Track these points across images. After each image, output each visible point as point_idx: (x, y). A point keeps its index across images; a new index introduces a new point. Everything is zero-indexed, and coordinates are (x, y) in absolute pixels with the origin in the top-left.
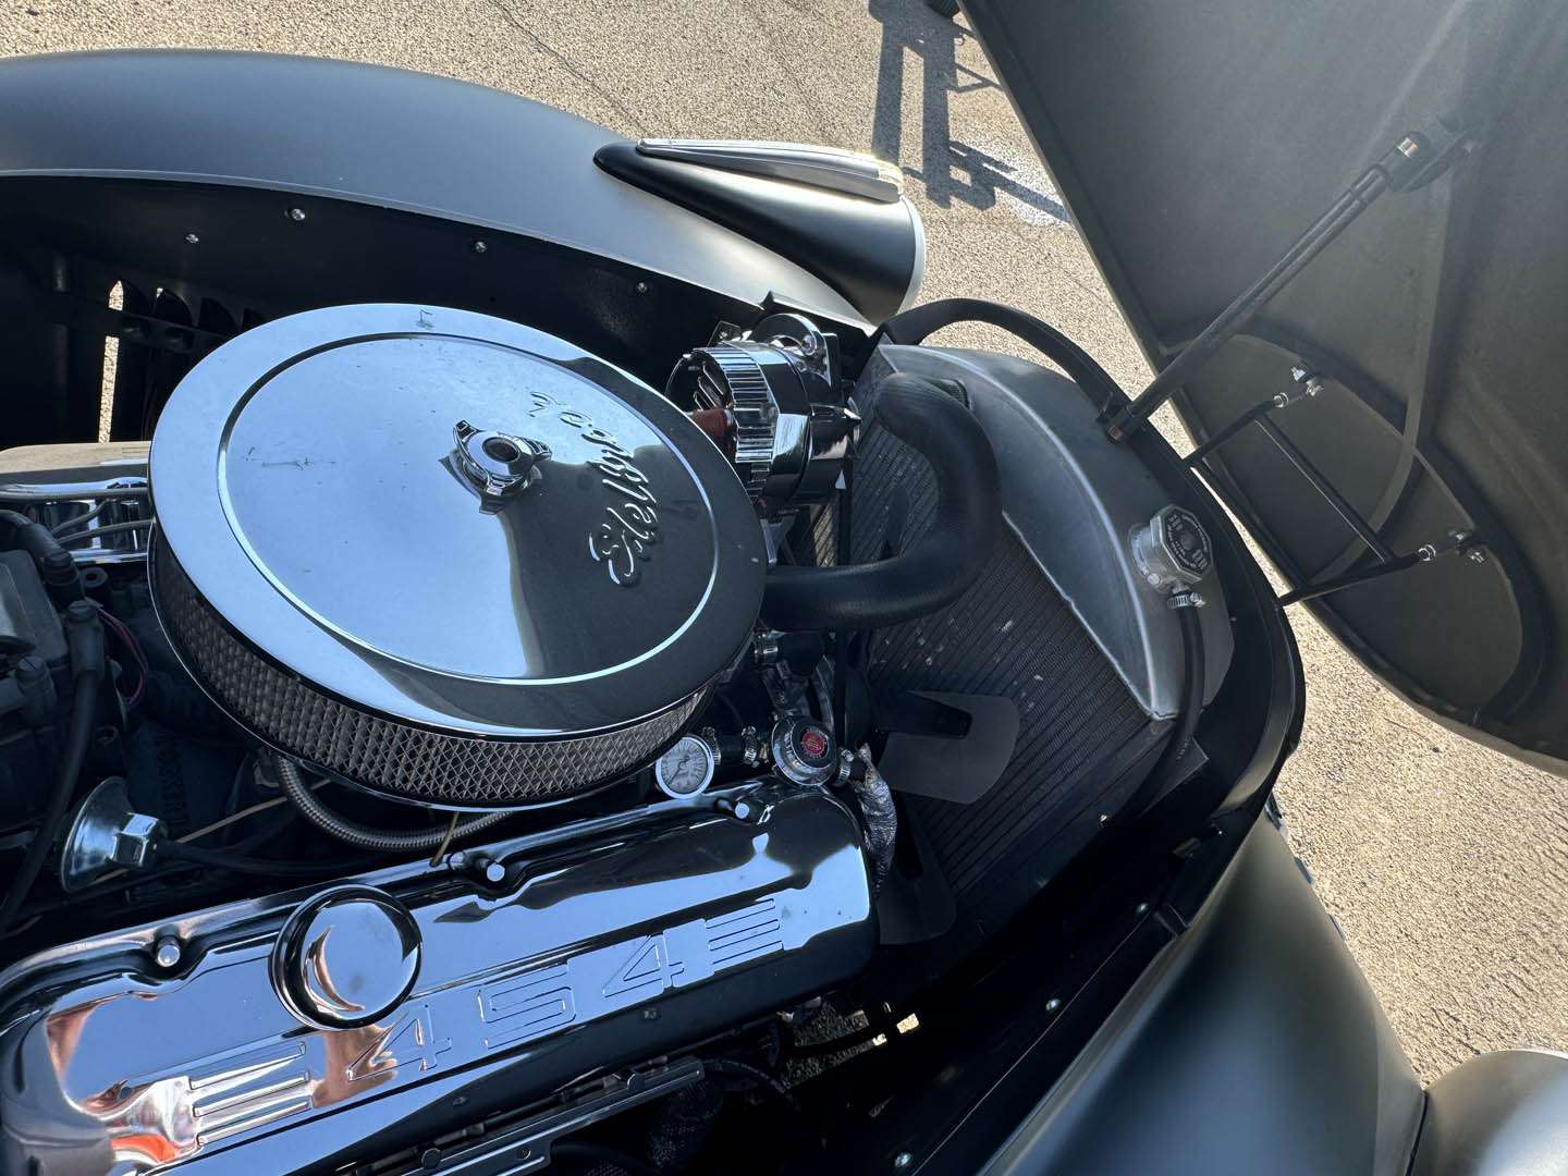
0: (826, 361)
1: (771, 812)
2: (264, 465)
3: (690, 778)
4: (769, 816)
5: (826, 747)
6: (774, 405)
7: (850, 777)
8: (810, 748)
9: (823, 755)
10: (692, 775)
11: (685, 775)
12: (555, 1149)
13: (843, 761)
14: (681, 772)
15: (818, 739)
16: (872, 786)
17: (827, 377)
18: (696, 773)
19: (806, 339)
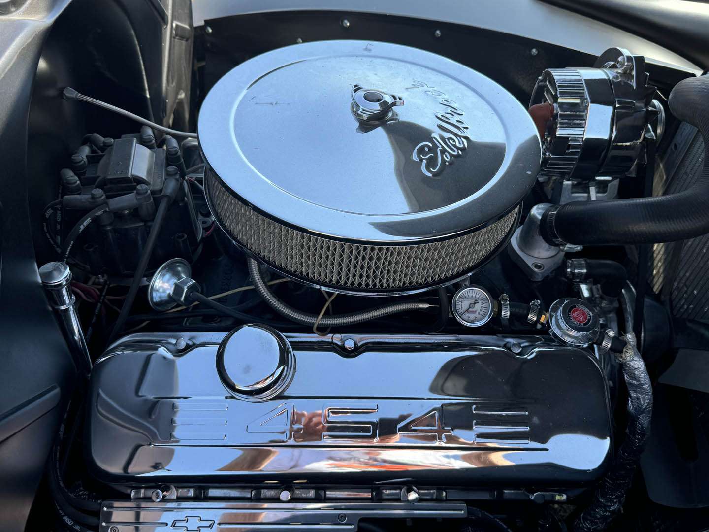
0: (634, 73)
1: (536, 352)
2: (256, 104)
3: (476, 315)
4: (534, 354)
5: (589, 320)
6: (587, 99)
7: (610, 349)
8: (575, 318)
9: (585, 324)
10: (479, 314)
11: (474, 312)
12: (363, 524)
13: (606, 336)
14: (470, 310)
15: (584, 314)
16: (628, 358)
17: (634, 83)
18: (481, 313)
19: (620, 59)
